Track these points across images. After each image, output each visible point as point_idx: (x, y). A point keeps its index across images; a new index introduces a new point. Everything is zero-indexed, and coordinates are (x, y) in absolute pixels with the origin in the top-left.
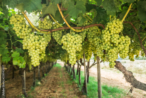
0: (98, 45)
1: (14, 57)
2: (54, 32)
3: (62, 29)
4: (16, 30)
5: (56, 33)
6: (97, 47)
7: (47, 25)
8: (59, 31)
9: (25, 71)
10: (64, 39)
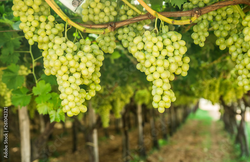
0: (240, 57)
1: (38, 96)
2: (122, 27)
3: (140, 18)
4: (25, 30)
5: (126, 30)
6: (238, 62)
7: (102, 11)
8: (135, 26)
9: (95, 131)
10: (137, 45)
